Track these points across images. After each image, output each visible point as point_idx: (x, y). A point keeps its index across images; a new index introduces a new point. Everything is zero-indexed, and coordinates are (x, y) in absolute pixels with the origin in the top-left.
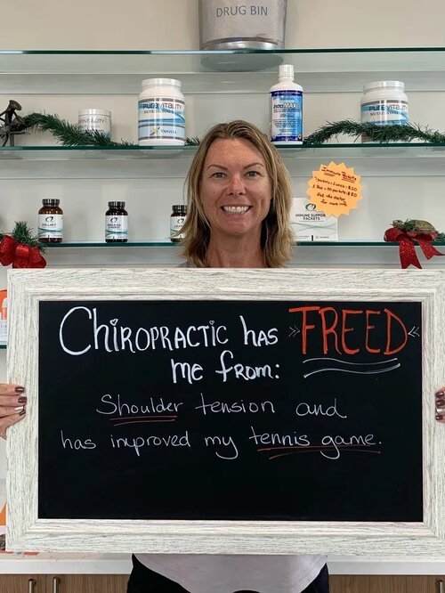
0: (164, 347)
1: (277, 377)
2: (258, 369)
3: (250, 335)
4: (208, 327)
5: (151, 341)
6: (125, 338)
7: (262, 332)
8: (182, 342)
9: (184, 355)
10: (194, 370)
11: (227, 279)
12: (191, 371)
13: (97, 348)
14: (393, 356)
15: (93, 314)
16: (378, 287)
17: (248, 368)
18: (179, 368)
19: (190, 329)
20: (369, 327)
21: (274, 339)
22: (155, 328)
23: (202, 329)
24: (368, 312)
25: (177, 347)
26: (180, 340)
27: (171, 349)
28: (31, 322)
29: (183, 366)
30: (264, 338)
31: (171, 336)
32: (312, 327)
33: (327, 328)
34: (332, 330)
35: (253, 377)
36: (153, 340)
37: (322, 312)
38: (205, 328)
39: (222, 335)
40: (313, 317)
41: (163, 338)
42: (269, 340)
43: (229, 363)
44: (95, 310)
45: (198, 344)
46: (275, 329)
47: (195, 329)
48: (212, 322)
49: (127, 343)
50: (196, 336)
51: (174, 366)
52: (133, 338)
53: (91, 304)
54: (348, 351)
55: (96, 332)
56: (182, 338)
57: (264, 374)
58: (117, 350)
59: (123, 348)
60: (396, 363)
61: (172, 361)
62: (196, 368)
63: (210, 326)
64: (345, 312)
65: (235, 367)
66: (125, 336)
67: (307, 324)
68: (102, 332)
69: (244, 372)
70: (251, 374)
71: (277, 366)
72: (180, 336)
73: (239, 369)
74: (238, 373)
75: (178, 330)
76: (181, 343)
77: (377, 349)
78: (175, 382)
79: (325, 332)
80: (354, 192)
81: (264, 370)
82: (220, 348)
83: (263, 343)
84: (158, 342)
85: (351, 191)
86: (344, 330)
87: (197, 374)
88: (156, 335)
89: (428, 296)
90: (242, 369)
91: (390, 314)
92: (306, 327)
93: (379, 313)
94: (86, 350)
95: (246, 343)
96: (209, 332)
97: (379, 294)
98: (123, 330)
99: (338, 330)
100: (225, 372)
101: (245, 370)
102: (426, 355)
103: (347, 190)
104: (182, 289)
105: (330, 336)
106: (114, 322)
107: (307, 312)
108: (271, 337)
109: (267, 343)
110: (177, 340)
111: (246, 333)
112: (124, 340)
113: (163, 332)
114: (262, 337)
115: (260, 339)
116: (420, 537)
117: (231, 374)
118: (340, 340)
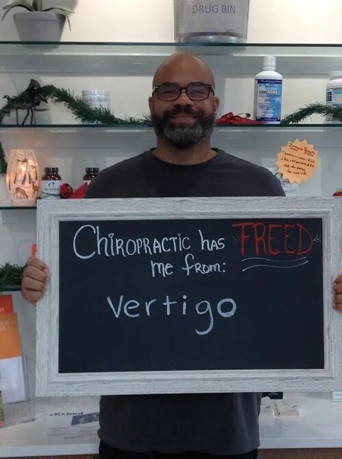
0: (146, 252)
1: (224, 271)
2: (211, 266)
3: (206, 243)
4: (176, 238)
5: (137, 249)
6: (119, 246)
7: (214, 241)
8: (158, 248)
9: (160, 257)
10: (167, 267)
11: (190, 204)
12: (165, 269)
13: (99, 253)
15: (96, 230)
16: (293, 208)
17: (204, 266)
18: (156, 266)
19: (164, 239)
20: (287, 236)
21: (222, 246)
22: (140, 239)
23: (172, 240)
24: (286, 226)
25: (155, 252)
26: (157, 247)
27: (151, 254)
29: (159, 265)
31: (151, 245)
32: (248, 236)
34: (261, 238)
35: (208, 272)
36: (138, 247)
37: (255, 226)
38: (174, 239)
39: (186, 243)
40: (249, 230)
41: (145, 246)
42: (218, 246)
43: (191, 262)
45: (169, 250)
46: (223, 239)
47: (167, 240)
48: (179, 235)
49: (120, 250)
50: (168, 245)
51: (153, 265)
52: (124, 247)
53: (95, 223)
54: (272, 252)
55: (99, 243)
56: (158, 246)
57: (215, 269)
58: (113, 254)
59: (118, 253)
60: (305, 260)
61: (152, 262)
62: (169, 266)
63: (178, 237)
64: (270, 226)
65: (195, 265)
66: (119, 245)
67: (245, 234)
68: (103, 243)
69: (201, 269)
70: (206, 269)
71: (224, 264)
72: (157, 245)
73: (198, 266)
74: (197, 269)
75: (155, 240)
76: (157, 250)
77: (292, 250)
78: (154, 276)
79: (257, 240)
80: (313, 164)
81: (215, 267)
82: (185, 252)
83: (214, 248)
84: (142, 249)
85: (310, 163)
86: (270, 238)
87: (169, 270)
88: (140, 244)
89: (327, 213)
90: (200, 266)
91: (301, 227)
92: (244, 237)
93: (293, 226)
94: (92, 255)
95: (203, 249)
96: (177, 241)
97: (293, 213)
98: (117, 241)
99: (266, 238)
100: (188, 268)
101: (202, 266)
102: (325, 254)
103: (307, 162)
104: (158, 211)
105: (260, 243)
106: (111, 235)
107: (245, 226)
108: (220, 244)
109: (217, 248)
110: (155, 247)
111: (203, 242)
112: (118, 248)
113: (145, 241)
114: (214, 244)
115: (212, 246)
116: (322, 378)
117: (193, 270)
118: (267, 245)
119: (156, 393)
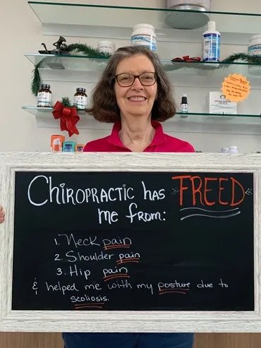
0: (94, 201)
1: (164, 219)
2: (152, 215)
3: (148, 193)
4: (121, 189)
5: (86, 198)
7: (155, 192)
9: (106, 206)
10: (113, 215)
11: (134, 159)
12: (111, 216)
13: (51, 201)
14: (236, 207)
15: (49, 180)
16: (227, 163)
17: (146, 214)
18: (103, 214)
19: (110, 190)
20: (221, 189)
21: (162, 196)
22: (89, 189)
24: (220, 179)
25: (102, 201)
27: (98, 202)
28: (10, 184)
29: (105, 213)
30: (156, 195)
31: (99, 195)
32: (186, 188)
33: (195, 189)
34: (198, 190)
35: (149, 220)
36: (87, 196)
37: (192, 179)
38: (119, 189)
39: (131, 193)
40: (187, 183)
41: (93, 195)
42: (159, 196)
43: (134, 211)
44: (50, 178)
45: (115, 199)
46: (164, 190)
47: (113, 190)
48: (124, 186)
49: (70, 198)
50: (114, 194)
51: (100, 213)
52: (74, 195)
53: (48, 174)
54: (208, 203)
55: (51, 191)
56: (105, 196)
57: (156, 218)
58: (64, 203)
59: (68, 201)
60: (237, 211)
61: (99, 210)
63: (123, 188)
64: (206, 179)
65: (138, 214)
66: (69, 194)
67: (183, 187)
68: (55, 192)
69: (144, 217)
70: (148, 218)
71: (165, 213)
72: (104, 194)
73: (141, 214)
74: (140, 217)
75: (103, 190)
76: (104, 199)
77: (226, 202)
78: (100, 223)
79: (194, 192)
81: (156, 215)
82: (129, 201)
83: (156, 198)
84: (90, 198)
86: (206, 190)
87: (114, 218)
88: (89, 194)
89: (257, 169)
90: (143, 215)
91: (234, 180)
92: (182, 189)
93: (227, 179)
94: (45, 203)
95: (145, 198)
96: (122, 191)
97: (227, 168)
98: (68, 191)
99: (202, 190)
100: (132, 216)
101: (144, 215)
102: (256, 206)
104: (105, 164)
105: (197, 194)
106: (63, 185)
107: (183, 179)
108: (161, 194)
109: (158, 198)
110: (102, 196)
111: (145, 192)
112: (68, 197)
113: (93, 192)
115: (154, 196)
116: (253, 321)
117: (136, 218)
118: (203, 196)
119: (100, 332)
